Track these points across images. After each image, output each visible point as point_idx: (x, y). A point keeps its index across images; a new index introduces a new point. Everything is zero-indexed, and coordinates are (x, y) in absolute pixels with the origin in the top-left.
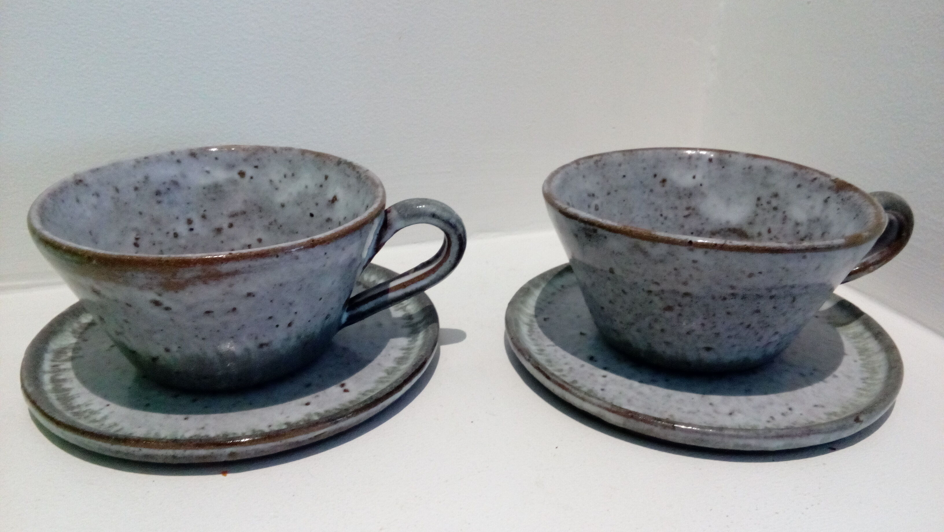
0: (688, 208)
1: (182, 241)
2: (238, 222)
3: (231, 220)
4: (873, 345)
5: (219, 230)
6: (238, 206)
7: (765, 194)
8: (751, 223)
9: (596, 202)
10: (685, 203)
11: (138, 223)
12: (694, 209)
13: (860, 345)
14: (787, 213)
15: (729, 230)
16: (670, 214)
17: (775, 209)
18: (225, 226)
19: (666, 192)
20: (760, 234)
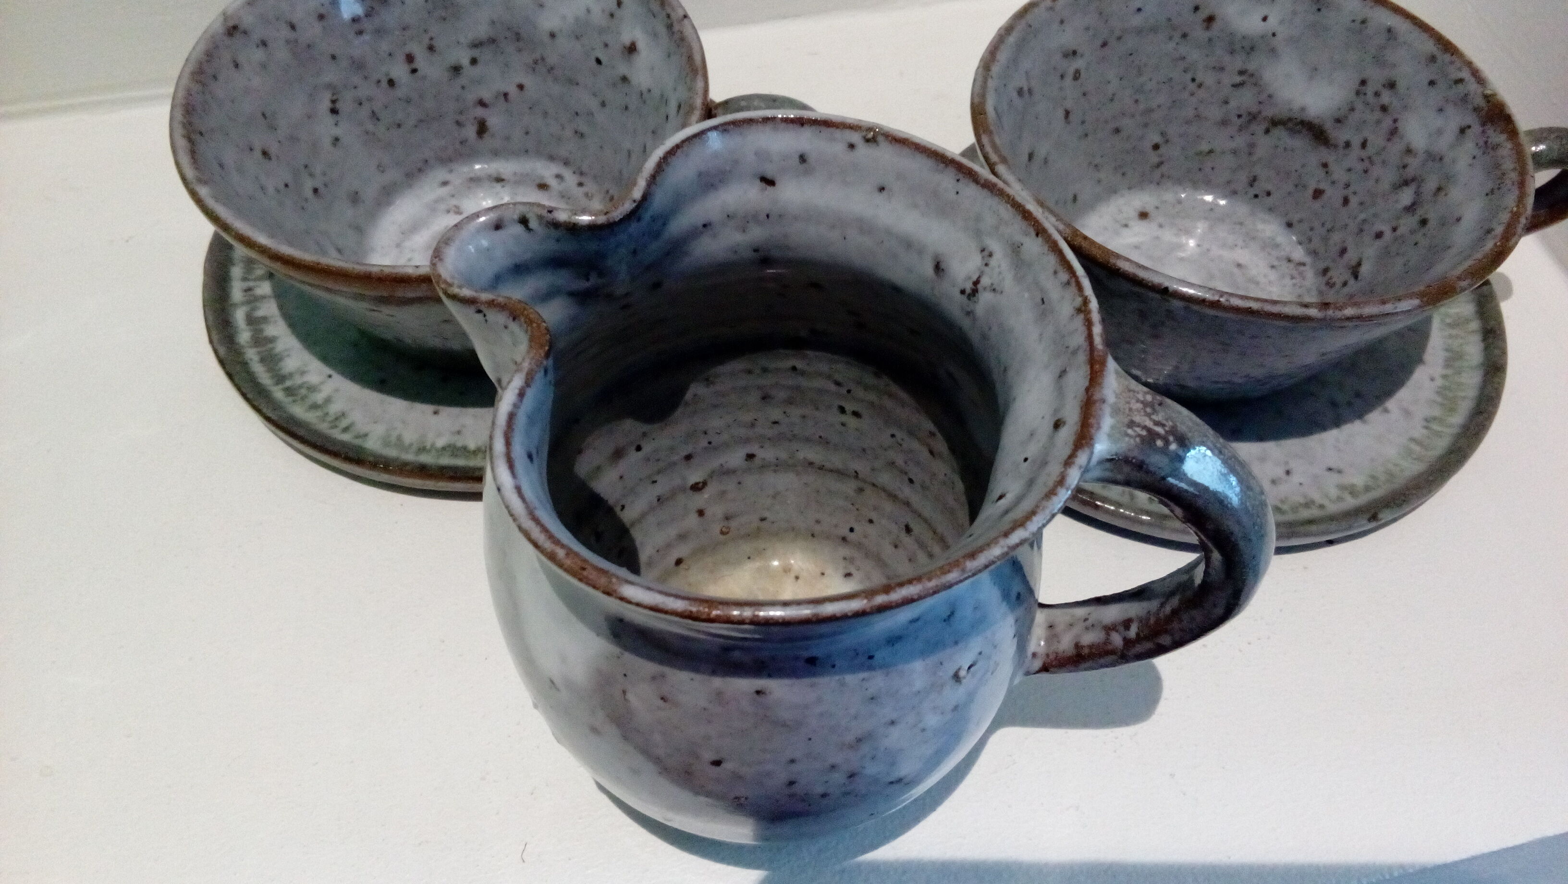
0: (1241, 73)
1: (400, 92)
2: (485, 55)
3: (475, 53)
4: (1474, 350)
5: (456, 69)
6: (482, 31)
7: (1376, 76)
8: (1338, 121)
9: (1079, 63)
10: (1238, 62)
11: (331, 75)
12: (1252, 75)
13: (1455, 344)
14: (1399, 124)
15: (1303, 123)
16: (1209, 79)
17: (1384, 109)
18: (465, 62)
19: (1210, 40)
20: (1348, 145)
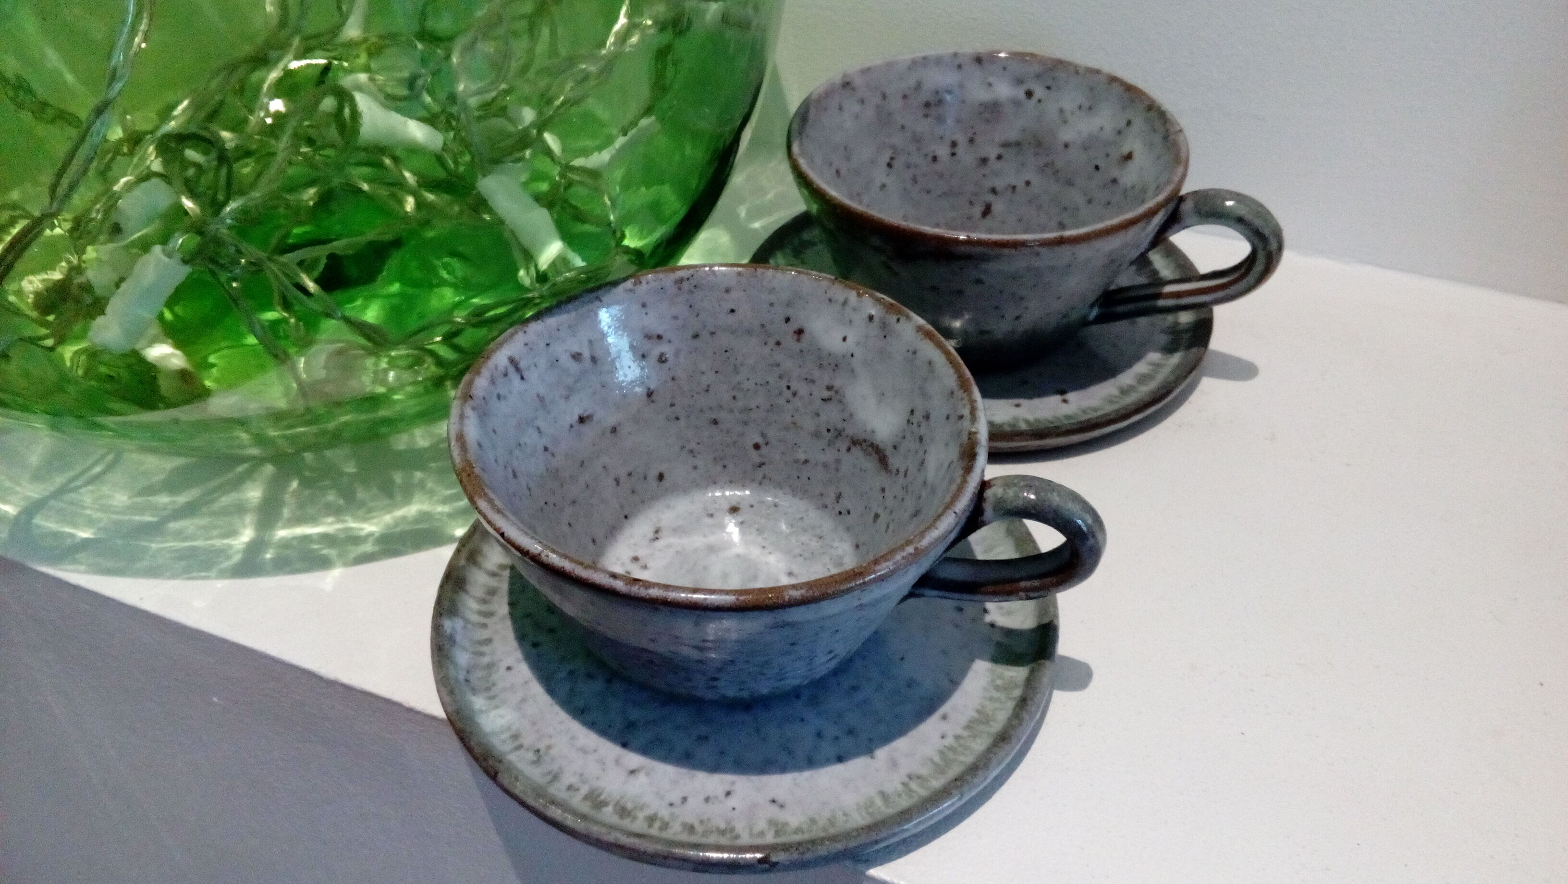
0: (829, 388)
7: (919, 407)
8: (895, 447)
9: (665, 348)
10: (825, 378)
12: (837, 392)
14: (925, 457)
15: (872, 445)
16: (803, 389)
17: (921, 439)
19: (801, 351)
20: (897, 472)
